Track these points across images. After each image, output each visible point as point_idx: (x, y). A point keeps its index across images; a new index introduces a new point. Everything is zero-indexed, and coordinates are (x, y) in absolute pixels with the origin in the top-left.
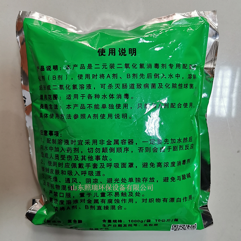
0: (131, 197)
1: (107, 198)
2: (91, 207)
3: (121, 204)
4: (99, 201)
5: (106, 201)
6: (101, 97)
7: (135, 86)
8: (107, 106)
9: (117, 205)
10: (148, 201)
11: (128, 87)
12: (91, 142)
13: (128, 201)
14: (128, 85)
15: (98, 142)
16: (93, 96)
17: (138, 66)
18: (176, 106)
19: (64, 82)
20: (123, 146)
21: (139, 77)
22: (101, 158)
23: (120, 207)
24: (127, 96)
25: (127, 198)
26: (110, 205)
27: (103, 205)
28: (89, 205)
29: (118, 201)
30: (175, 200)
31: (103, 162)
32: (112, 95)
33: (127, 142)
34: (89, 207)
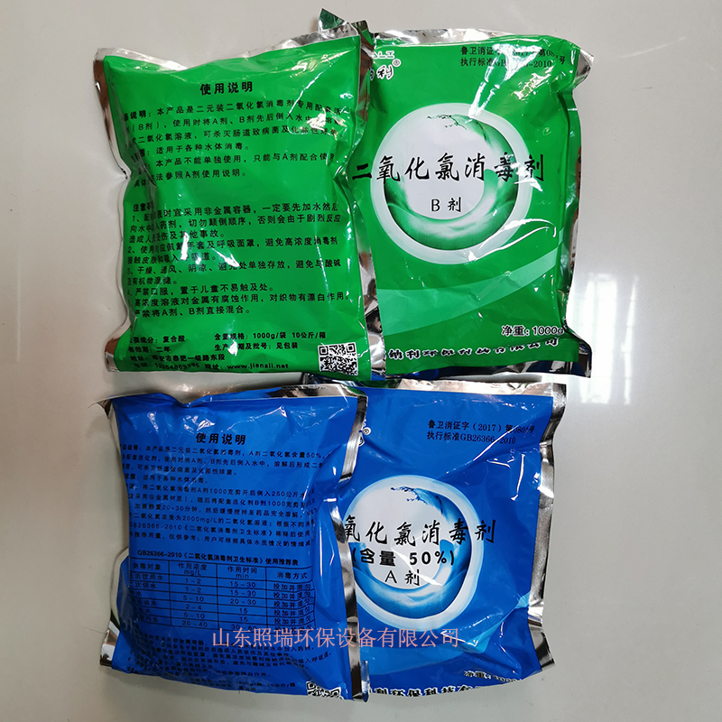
0: (255, 292)
1: (220, 294)
2: (199, 309)
3: (241, 303)
4: (210, 299)
5: (220, 299)
6: (204, 147)
7: (251, 133)
8: (212, 159)
9: (235, 305)
10: (278, 298)
11: (242, 134)
12: (193, 211)
13: (250, 298)
14: (241, 132)
15: (203, 211)
16: (193, 147)
17: (255, 105)
18: (309, 158)
19: (154, 132)
20: (237, 216)
21: (256, 119)
22: (208, 233)
23: (240, 309)
24: (239, 145)
25: (249, 293)
26: (225, 305)
27: (214, 305)
28: (195, 307)
29: (236, 298)
30: (316, 297)
31: (212, 239)
32: (219, 145)
33: (242, 209)
34: (195, 310)
